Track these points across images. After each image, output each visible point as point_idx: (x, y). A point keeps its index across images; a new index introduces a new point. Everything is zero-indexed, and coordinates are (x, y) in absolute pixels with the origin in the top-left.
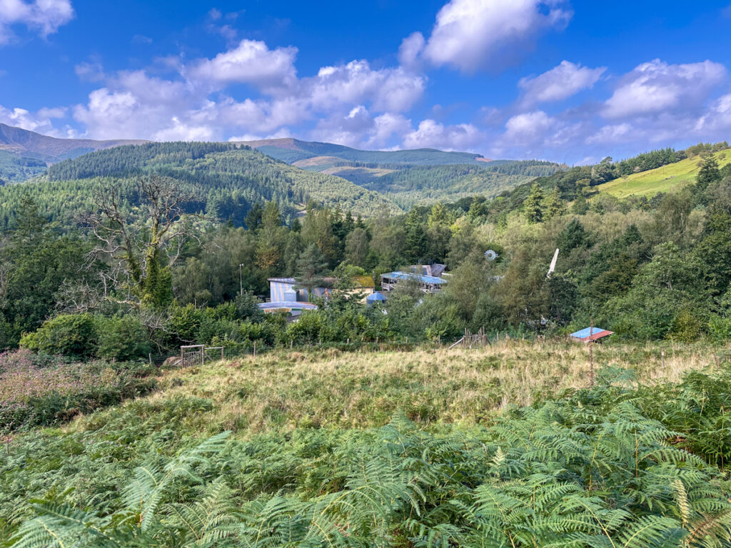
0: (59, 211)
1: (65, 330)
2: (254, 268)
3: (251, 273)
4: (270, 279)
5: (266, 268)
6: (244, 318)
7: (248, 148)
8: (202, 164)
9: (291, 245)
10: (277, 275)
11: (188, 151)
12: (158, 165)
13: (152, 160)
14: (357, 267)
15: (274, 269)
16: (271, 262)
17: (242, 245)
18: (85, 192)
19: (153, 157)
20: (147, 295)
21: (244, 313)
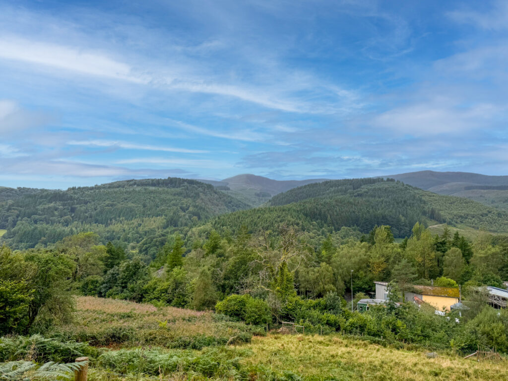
0: (272, 224)
1: (233, 302)
2: (368, 273)
3: (365, 276)
4: (376, 282)
5: (376, 273)
6: (330, 310)
7: (392, 180)
8: (359, 192)
9: (394, 258)
10: (383, 280)
11: (350, 184)
12: (330, 195)
13: (327, 191)
14: (449, 279)
15: (382, 275)
16: (380, 269)
17: (360, 256)
18: (287, 212)
19: (328, 190)
20: (278, 288)
21: (330, 306)
